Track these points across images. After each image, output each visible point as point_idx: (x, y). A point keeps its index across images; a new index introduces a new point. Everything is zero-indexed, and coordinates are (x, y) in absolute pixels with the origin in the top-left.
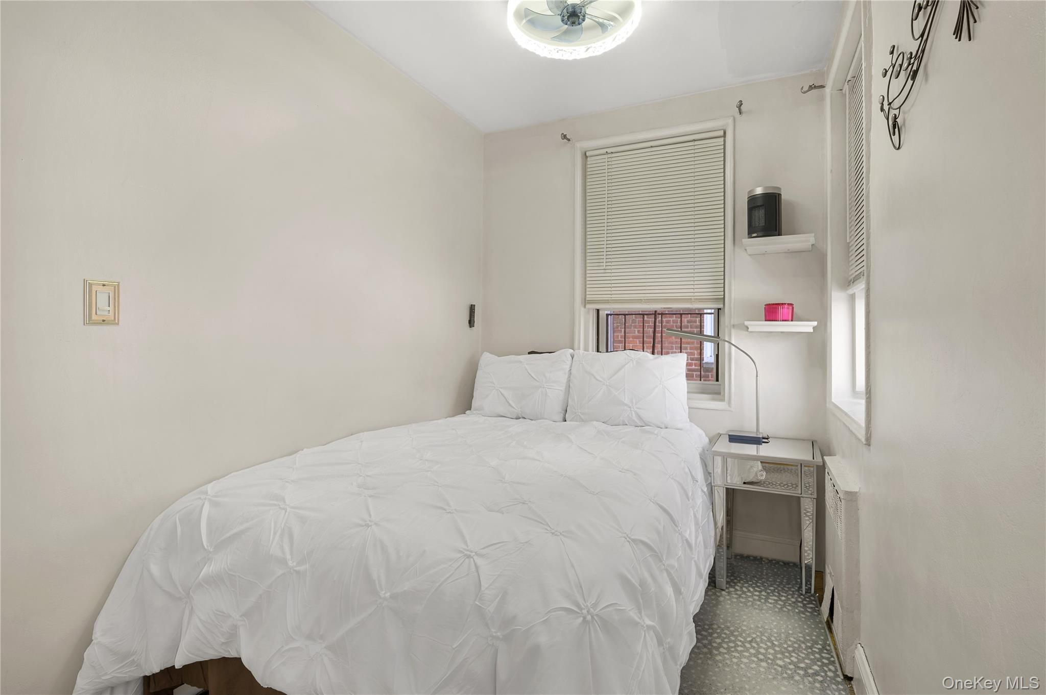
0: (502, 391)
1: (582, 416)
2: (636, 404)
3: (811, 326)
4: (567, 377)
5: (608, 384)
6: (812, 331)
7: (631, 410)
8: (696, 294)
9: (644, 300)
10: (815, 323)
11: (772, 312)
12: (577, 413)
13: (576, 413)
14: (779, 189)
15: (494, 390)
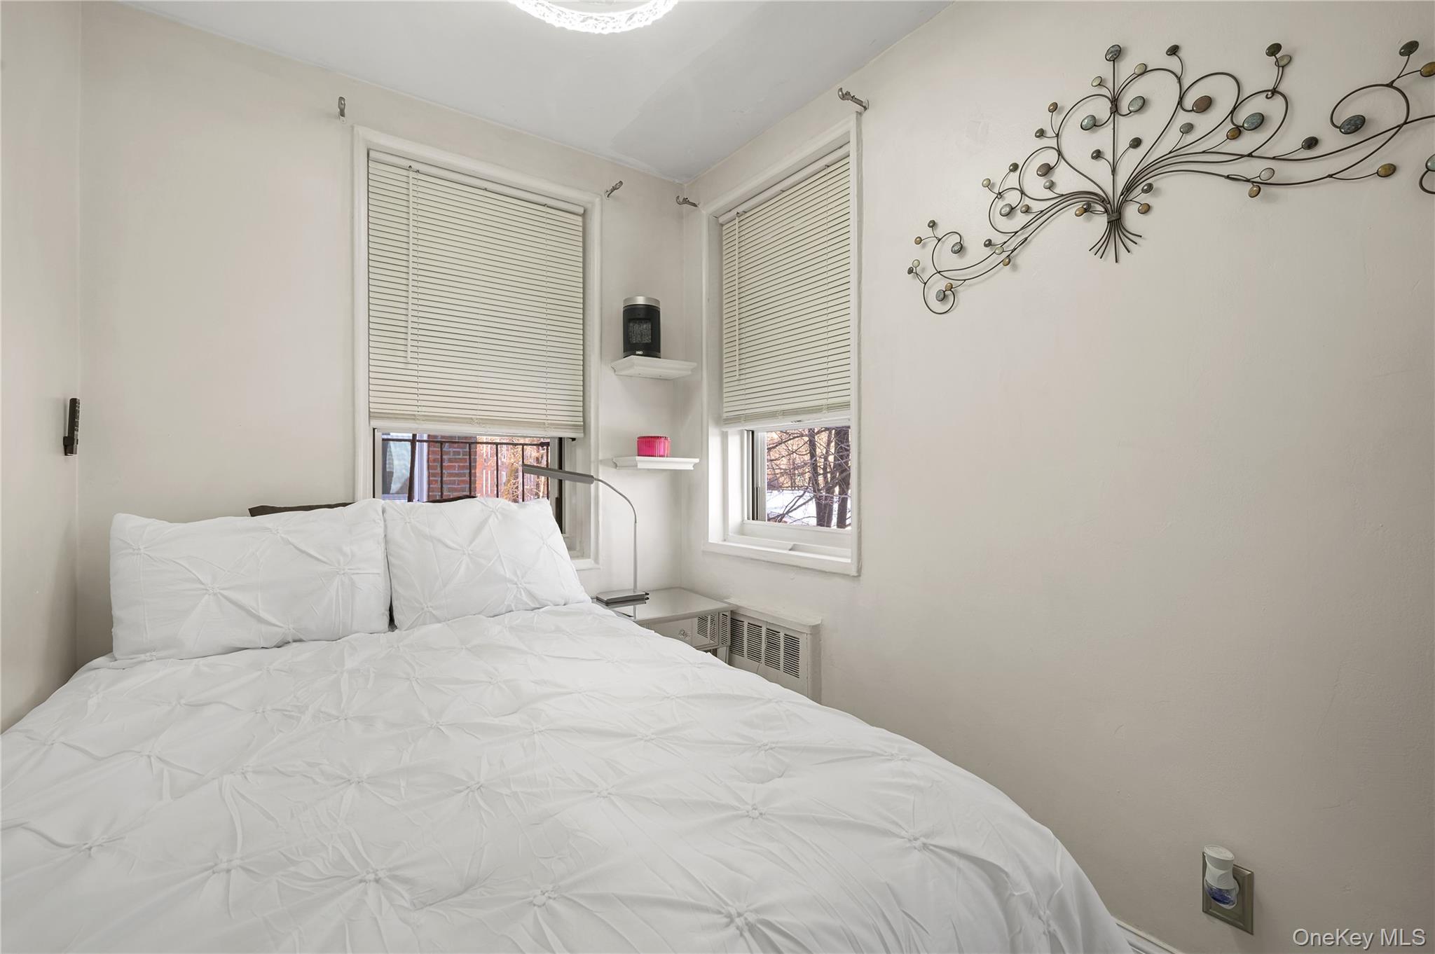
0: (226, 593)
1: (434, 612)
2: (523, 578)
3: (691, 463)
4: (383, 549)
5: (470, 552)
6: (692, 469)
7: (518, 588)
8: (549, 417)
9: (477, 419)
10: (697, 460)
11: (647, 446)
12: (426, 609)
13: (423, 609)
14: (658, 301)
15: (207, 595)
